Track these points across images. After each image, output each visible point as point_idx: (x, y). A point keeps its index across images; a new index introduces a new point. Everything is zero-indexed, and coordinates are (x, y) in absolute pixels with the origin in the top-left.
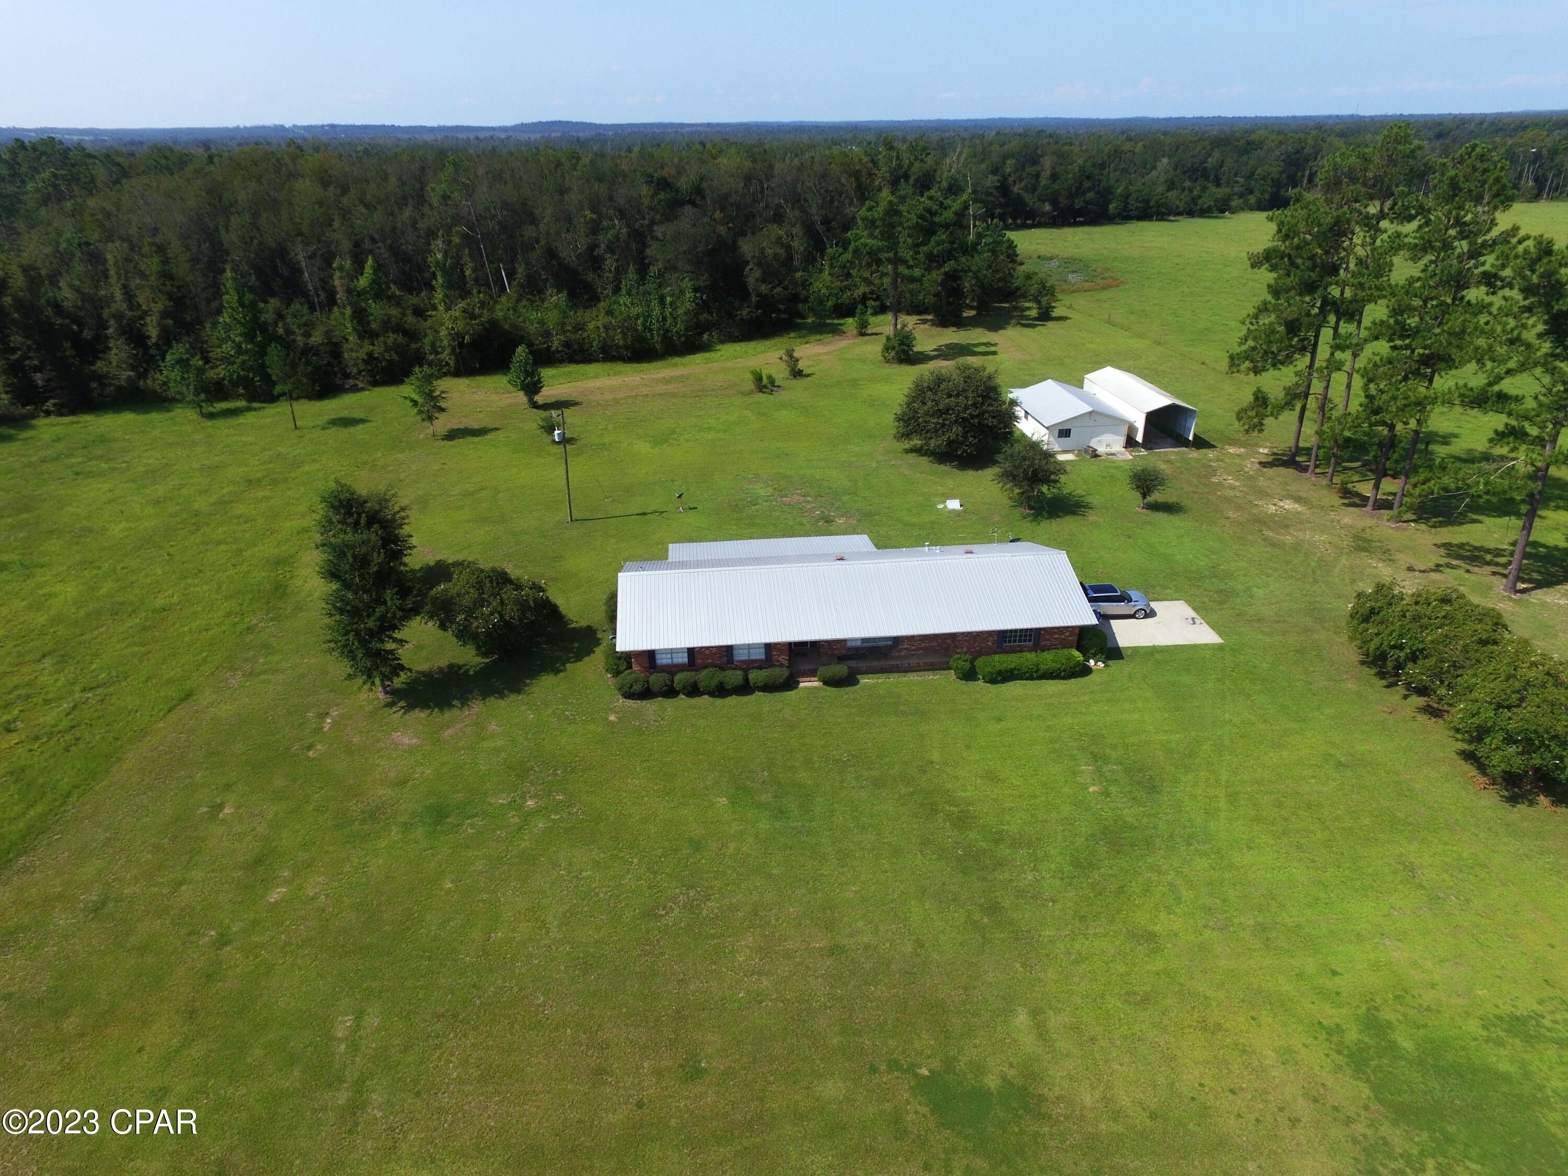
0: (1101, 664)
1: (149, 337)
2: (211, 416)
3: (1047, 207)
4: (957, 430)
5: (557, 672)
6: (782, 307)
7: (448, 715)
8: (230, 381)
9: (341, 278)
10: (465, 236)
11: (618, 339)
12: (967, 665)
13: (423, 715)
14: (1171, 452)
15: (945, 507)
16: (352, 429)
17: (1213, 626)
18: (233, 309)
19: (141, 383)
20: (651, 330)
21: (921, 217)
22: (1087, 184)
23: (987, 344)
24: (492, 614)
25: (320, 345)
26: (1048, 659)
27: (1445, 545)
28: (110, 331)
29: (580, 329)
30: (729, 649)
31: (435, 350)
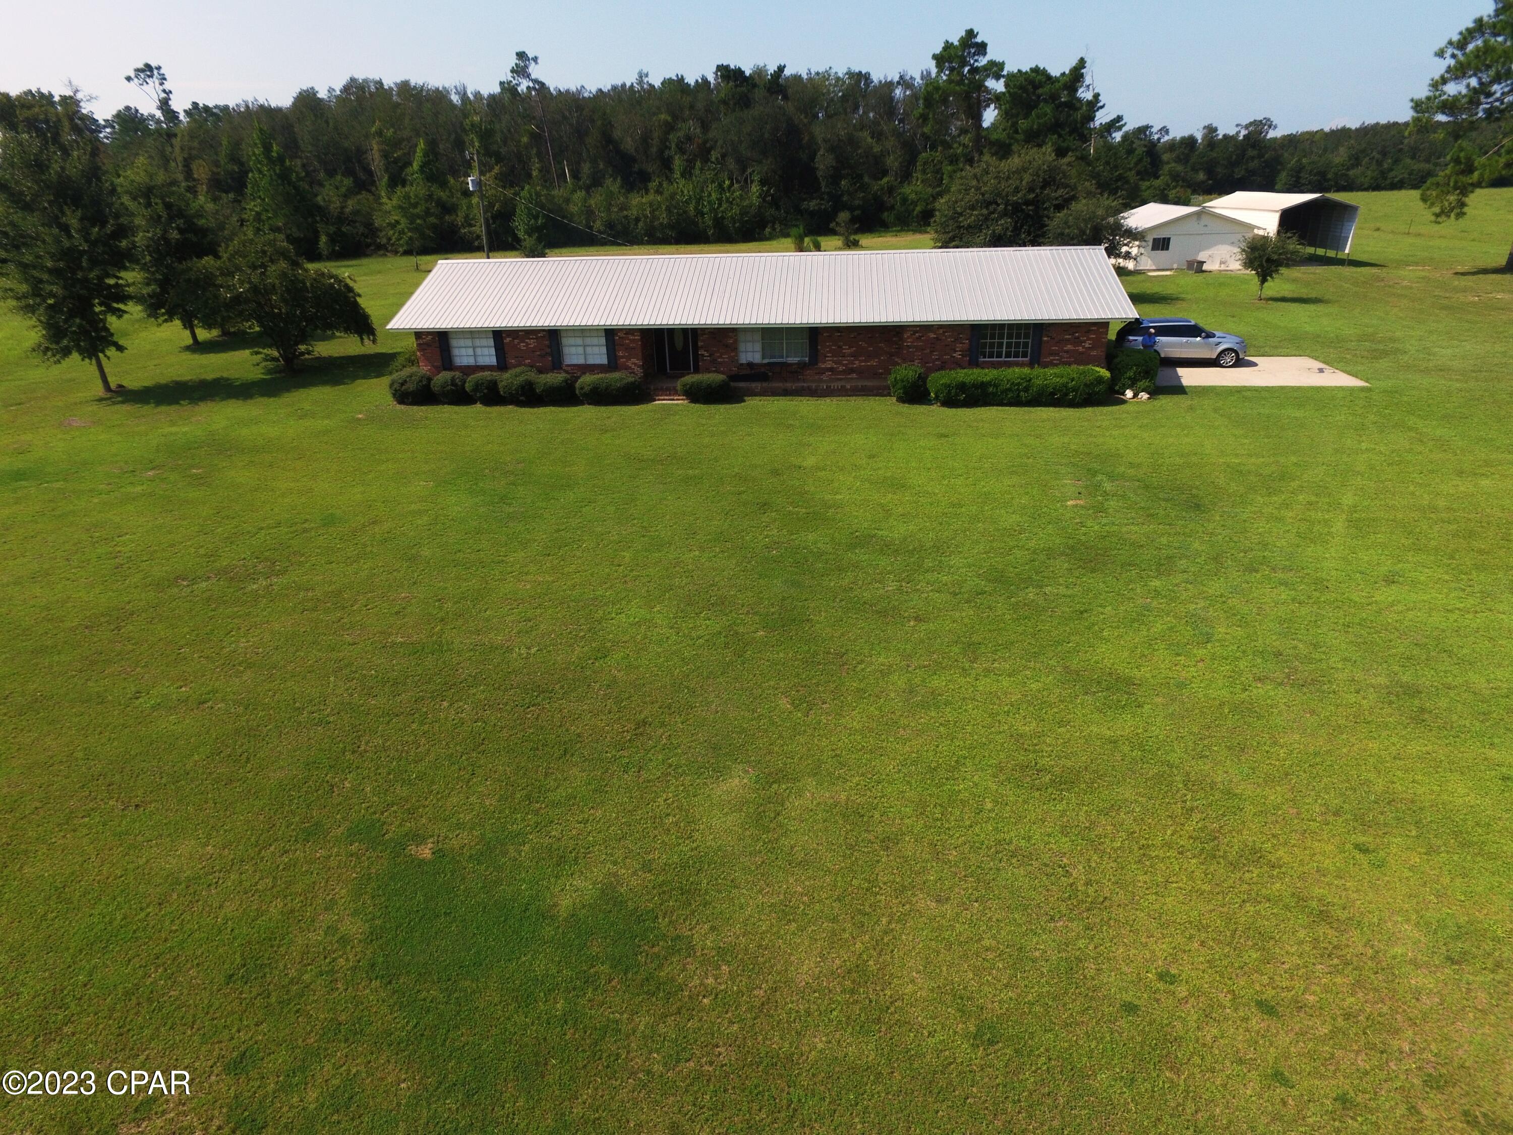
0: (1144, 396)
3: (1201, 176)
7: (161, 409)
10: (534, 135)
11: (663, 218)
14: (1317, 269)
17: (1351, 374)
18: (260, 161)
20: (702, 215)
25: (353, 215)
29: (626, 210)
30: (553, 340)
31: (469, 222)
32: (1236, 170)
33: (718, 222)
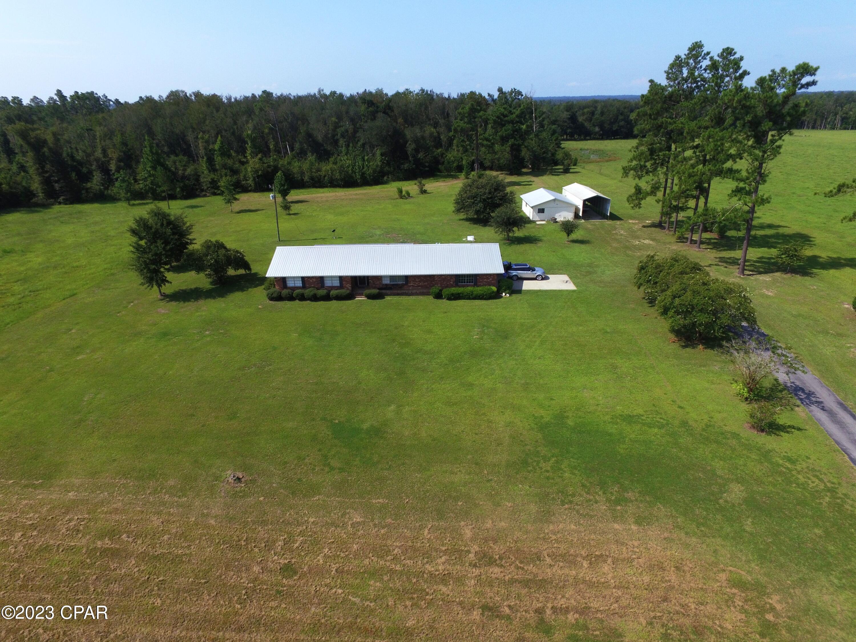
0: (508, 295)
1: (111, 170)
2: (134, 205)
3: (597, 129)
4: (481, 205)
5: (243, 290)
6: (427, 164)
7: (187, 304)
8: (145, 190)
9: (202, 142)
10: (271, 129)
11: (337, 176)
12: (437, 291)
13: (175, 304)
14: (597, 222)
15: (467, 240)
16: (194, 209)
17: (575, 284)
18: (147, 154)
19: (106, 192)
20: (355, 173)
21: (498, 117)
22: (621, 117)
24: (211, 259)
25: (190, 175)
26: (479, 290)
27: (720, 258)
28: (94, 167)
29: (319, 171)
30: (321, 279)
31: (245, 179)
32: (614, 126)
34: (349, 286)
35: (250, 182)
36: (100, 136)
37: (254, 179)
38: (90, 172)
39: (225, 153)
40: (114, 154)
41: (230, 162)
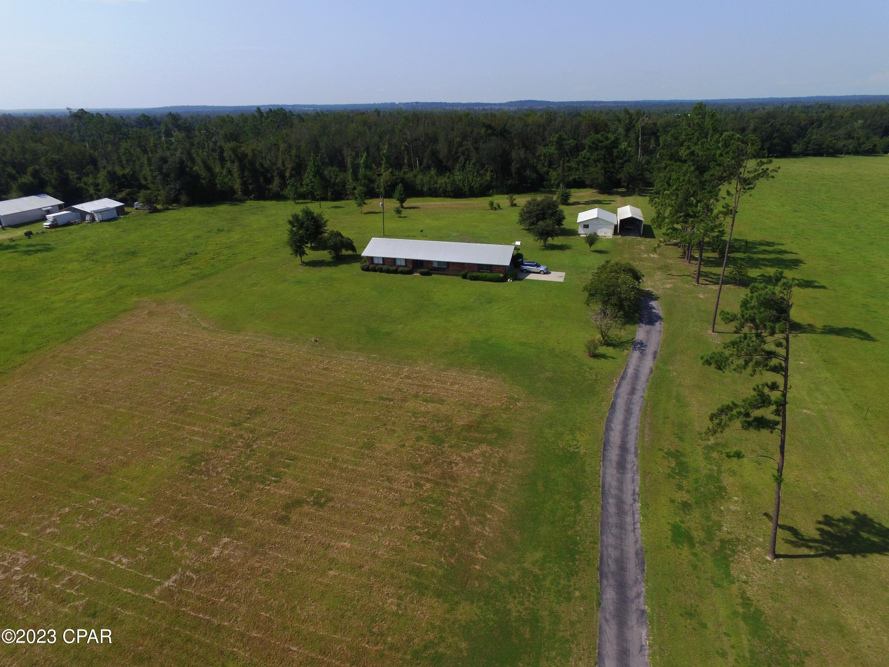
0: (512, 281)
1: (286, 177)
2: (298, 203)
8: (306, 193)
12: (466, 274)
13: (309, 268)
14: (632, 238)
16: (337, 209)
17: (566, 278)
18: (311, 166)
19: (281, 193)
20: (465, 186)
23: (610, 201)
24: (333, 242)
25: (339, 182)
28: (275, 174)
29: (436, 184)
30: (394, 260)
31: (378, 187)
33: (471, 188)
34: (411, 266)
35: (382, 190)
36: (282, 151)
37: (385, 188)
38: (273, 177)
39: (367, 166)
40: (289, 165)
41: (369, 173)
